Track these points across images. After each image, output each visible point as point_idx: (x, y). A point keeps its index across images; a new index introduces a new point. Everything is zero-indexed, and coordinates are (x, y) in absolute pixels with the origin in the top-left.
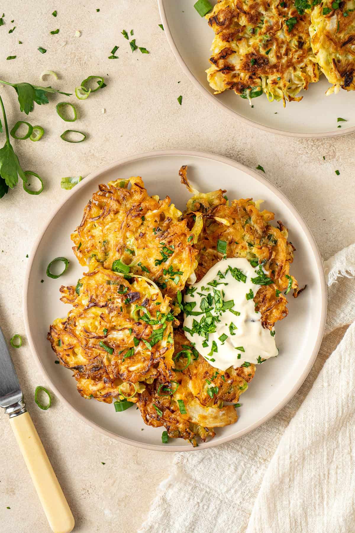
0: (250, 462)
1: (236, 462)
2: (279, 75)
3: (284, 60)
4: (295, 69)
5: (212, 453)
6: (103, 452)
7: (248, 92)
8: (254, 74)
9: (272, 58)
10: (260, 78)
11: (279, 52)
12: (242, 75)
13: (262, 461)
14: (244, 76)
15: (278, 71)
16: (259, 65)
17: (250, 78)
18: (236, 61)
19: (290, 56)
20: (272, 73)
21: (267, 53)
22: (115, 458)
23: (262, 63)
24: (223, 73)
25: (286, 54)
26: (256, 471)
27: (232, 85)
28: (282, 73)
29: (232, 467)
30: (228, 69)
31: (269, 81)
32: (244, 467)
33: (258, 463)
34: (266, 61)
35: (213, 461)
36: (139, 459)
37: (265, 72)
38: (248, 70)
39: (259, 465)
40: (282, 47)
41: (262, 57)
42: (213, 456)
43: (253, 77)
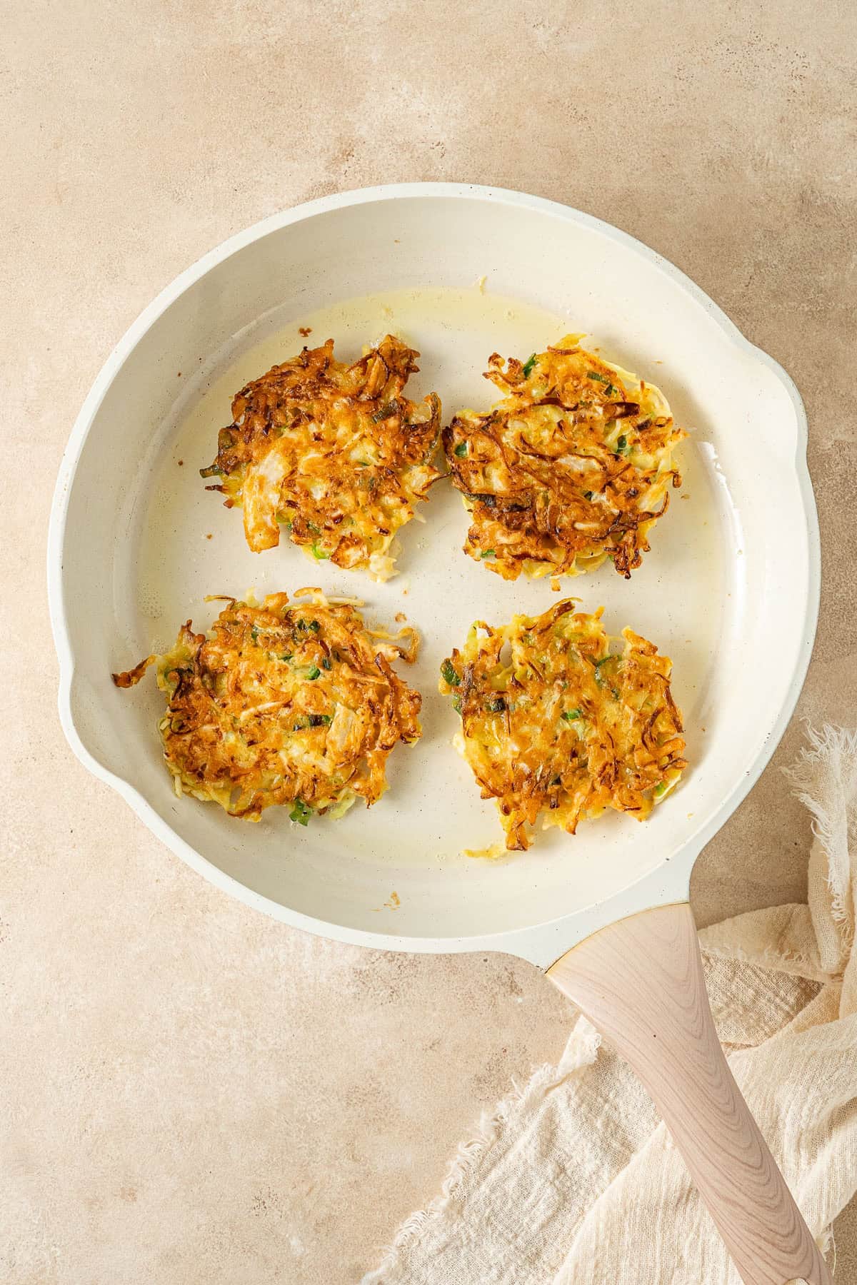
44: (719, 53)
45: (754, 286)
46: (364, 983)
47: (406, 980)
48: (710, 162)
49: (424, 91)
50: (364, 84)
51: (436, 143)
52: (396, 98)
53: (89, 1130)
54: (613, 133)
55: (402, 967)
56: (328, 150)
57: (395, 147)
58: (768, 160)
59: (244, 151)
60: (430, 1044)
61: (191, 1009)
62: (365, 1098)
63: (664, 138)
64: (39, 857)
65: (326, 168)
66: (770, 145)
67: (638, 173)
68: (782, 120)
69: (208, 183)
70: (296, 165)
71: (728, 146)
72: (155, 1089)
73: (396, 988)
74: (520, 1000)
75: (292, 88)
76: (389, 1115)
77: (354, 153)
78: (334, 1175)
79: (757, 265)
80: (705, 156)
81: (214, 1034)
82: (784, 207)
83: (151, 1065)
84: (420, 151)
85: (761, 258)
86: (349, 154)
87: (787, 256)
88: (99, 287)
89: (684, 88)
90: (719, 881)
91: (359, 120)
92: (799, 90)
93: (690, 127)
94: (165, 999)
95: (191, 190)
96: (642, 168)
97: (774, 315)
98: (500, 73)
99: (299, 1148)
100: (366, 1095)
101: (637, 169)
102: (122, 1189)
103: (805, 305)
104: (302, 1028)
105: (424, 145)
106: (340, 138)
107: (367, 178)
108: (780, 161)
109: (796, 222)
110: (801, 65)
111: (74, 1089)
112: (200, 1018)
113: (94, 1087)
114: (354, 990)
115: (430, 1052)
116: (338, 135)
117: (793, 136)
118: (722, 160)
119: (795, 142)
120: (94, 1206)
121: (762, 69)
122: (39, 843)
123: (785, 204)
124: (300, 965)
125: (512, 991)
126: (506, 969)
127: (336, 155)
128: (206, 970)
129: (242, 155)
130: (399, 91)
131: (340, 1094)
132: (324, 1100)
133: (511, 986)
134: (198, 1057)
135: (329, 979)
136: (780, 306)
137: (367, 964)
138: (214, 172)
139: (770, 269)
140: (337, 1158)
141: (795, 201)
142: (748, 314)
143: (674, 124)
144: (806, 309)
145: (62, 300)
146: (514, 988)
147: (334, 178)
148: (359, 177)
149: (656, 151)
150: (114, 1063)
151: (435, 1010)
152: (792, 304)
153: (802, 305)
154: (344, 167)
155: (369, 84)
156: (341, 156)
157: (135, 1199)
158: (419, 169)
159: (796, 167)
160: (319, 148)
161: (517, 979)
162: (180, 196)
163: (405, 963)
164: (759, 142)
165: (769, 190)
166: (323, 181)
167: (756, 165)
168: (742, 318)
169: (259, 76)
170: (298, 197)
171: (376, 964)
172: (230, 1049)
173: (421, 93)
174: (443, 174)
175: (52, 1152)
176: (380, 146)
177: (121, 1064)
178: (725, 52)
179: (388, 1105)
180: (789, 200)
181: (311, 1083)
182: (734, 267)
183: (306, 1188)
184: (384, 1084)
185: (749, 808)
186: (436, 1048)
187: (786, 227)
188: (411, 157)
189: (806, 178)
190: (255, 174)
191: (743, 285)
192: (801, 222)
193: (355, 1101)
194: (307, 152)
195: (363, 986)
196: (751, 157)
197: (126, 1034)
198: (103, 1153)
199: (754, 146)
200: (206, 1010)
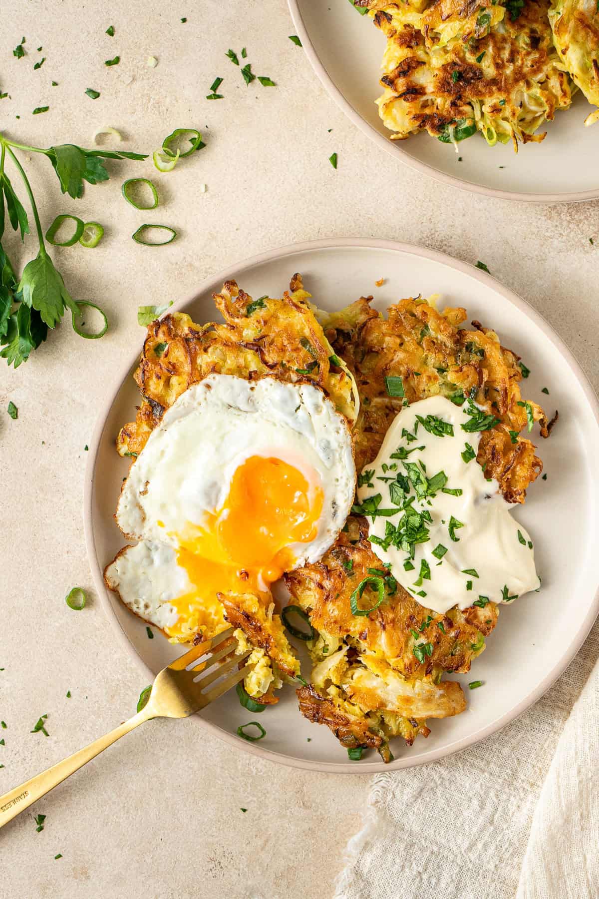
0: (507, 790)
1: (482, 793)
2: (502, 97)
3: (509, 70)
4: (529, 85)
5: (436, 778)
6: (242, 789)
7: (450, 129)
8: (460, 98)
9: (488, 68)
10: (470, 104)
11: (499, 56)
12: (439, 101)
13: (527, 787)
14: (442, 103)
15: (499, 89)
16: (468, 82)
17: (454, 104)
18: (427, 79)
19: (519, 63)
20: (491, 93)
21: (479, 60)
22: (263, 798)
23: (472, 78)
24: (406, 100)
25: (512, 60)
26: (519, 807)
27: (423, 120)
28: (508, 91)
29: (475, 802)
30: (414, 92)
31: (486, 109)
32: (496, 801)
33: (521, 790)
34: (479, 75)
35: (439, 793)
36: (306, 799)
37: (478, 93)
38: (449, 91)
39: (522, 795)
40: (504, 48)
41: (471, 67)
42: (439, 782)
43: (459, 102)
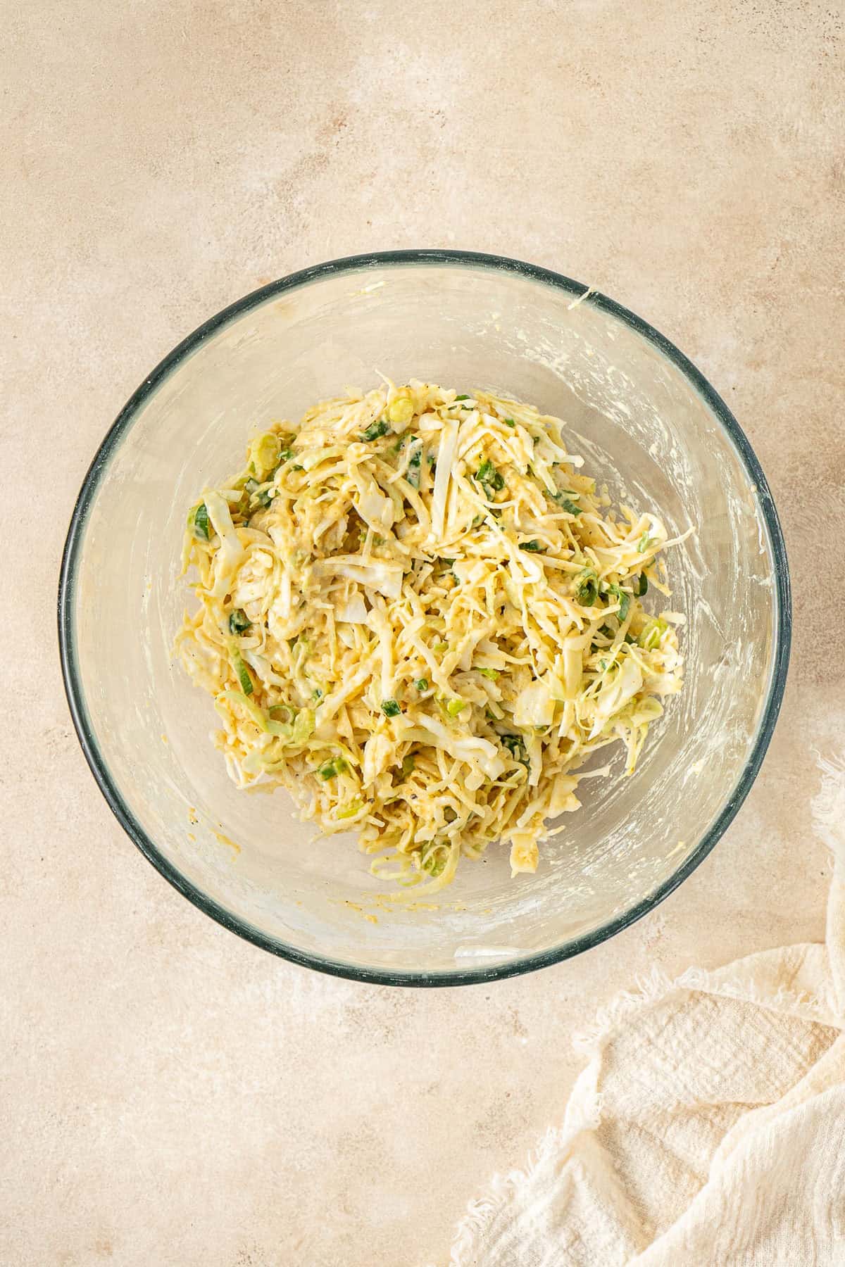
44: (745, 13)
45: (781, 269)
46: (357, 1023)
47: (400, 1019)
48: (735, 132)
49: (422, 54)
50: (358, 46)
51: (435, 112)
52: (392, 62)
53: (62, 1180)
54: (628, 101)
55: (398, 1006)
56: (318, 119)
57: (391, 116)
58: (798, 130)
59: (226, 121)
60: (427, 1088)
61: (171, 1051)
62: (358, 1145)
63: (684, 106)
64: (7, 887)
65: (316, 139)
66: (799, 114)
67: (656, 145)
68: (812, 86)
69: (188, 155)
70: (283, 136)
71: (754, 115)
72: (133, 1136)
73: (392, 1028)
74: (524, 1041)
75: (279, 51)
76: (384, 1164)
77: (344, 123)
78: (324, 1228)
79: (785, 245)
80: (728, 126)
81: (196, 1076)
82: (814, 182)
83: (128, 1110)
84: (418, 121)
85: (788, 237)
86: (341, 124)
87: (816, 236)
88: (69, 269)
89: (705, 51)
90: (739, 913)
91: (352, 86)
92: (831, 54)
93: (712, 94)
94: (143, 1039)
95: (169, 163)
96: (659, 139)
97: (802, 300)
98: (505, 34)
99: (287, 1199)
100: (358, 1142)
101: (655, 141)
102: (98, 1243)
103: (836, 289)
104: (290, 1071)
105: (422, 113)
106: (331, 107)
107: (360, 150)
108: (811, 132)
109: (828, 199)
110: (833, 26)
111: (45, 1135)
112: (181, 1060)
113: (67, 1134)
114: (346, 1029)
115: (427, 1096)
116: (329, 103)
117: (824, 104)
118: (748, 130)
119: (826, 110)
120: (67, 1261)
121: (791, 30)
122: (8, 872)
123: (816, 179)
124: (288, 1002)
125: (517, 1030)
126: (509, 1008)
127: (327, 124)
128: (188, 1007)
129: (225, 124)
130: (395, 54)
131: (331, 1141)
132: (314, 1148)
133: (516, 1026)
134: (178, 1102)
135: (319, 1017)
136: (808, 290)
137: (360, 1001)
138: (194, 143)
139: (799, 250)
140: (327, 1210)
141: (827, 176)
142: (774, 299)
143: (695, 91)
144: (838, 294)
145: (29, 283)
146: (518, 1028)
147: (324, 150)
148: (353, 149)
149: (675, 121)
150: (88, 1108)
151: (433, 1051)
152: (822, 288)
153: (833, 289)
154: (336, 138)
155: (362, 46)
156: (332, 125)
157: (110, 1254)
158: (417, 140)
159: (827, 137)
160: (309, 117)
161: (522, 1018)
162: (158, 170)
163: (402, 1001)
164: (788, 111)
165: (798, 163)
166: (313, 152)
167: (783, 136)
168: (767, 303)
169: (243, 38)
170: (286, 171)
171: (370, 1003)
172: (213, 1093)
173: (420, 57)
174: (444, 145)
175: (21, 1203)
176: (375, 115)
177: (95, 1109)
178: (751, 11)
179: (383, 1154)
180: (820, 174)
181: (300, 1129)
182: (758, 248)
183: (294, 1242)
184: (378, 1130)
185: (772, 835)
186: (434, 1091)
187: (817, 203)
188: (409, 127)
189: (838, 150)
190: (239, 145)
191: (769, 267)
192: (833, 198)
193: (347, 1149)
194: (295, 121)
195: (356, 1026)
196: (778, 128)
197: (101, 1077)
198: (76, 1205)
199: (782, 115)
200: (187, 1050)
